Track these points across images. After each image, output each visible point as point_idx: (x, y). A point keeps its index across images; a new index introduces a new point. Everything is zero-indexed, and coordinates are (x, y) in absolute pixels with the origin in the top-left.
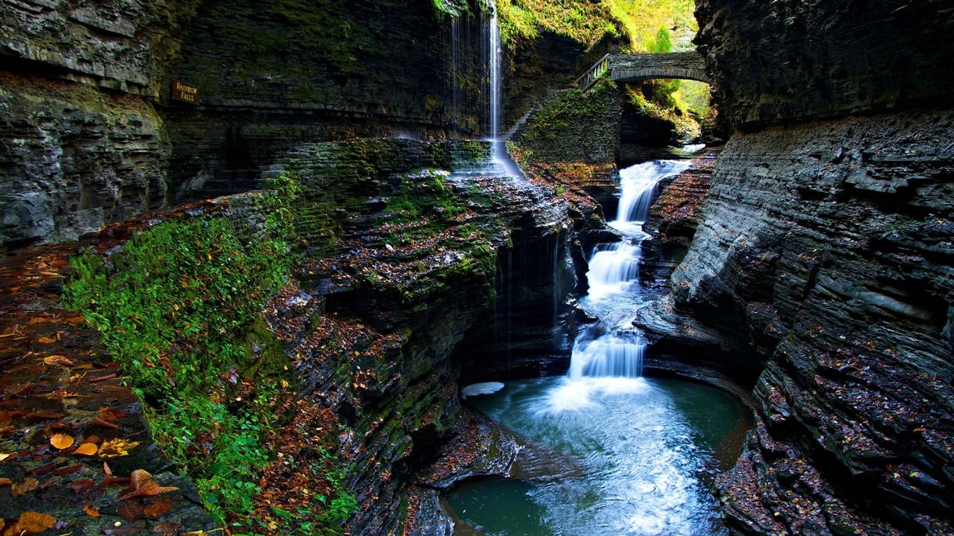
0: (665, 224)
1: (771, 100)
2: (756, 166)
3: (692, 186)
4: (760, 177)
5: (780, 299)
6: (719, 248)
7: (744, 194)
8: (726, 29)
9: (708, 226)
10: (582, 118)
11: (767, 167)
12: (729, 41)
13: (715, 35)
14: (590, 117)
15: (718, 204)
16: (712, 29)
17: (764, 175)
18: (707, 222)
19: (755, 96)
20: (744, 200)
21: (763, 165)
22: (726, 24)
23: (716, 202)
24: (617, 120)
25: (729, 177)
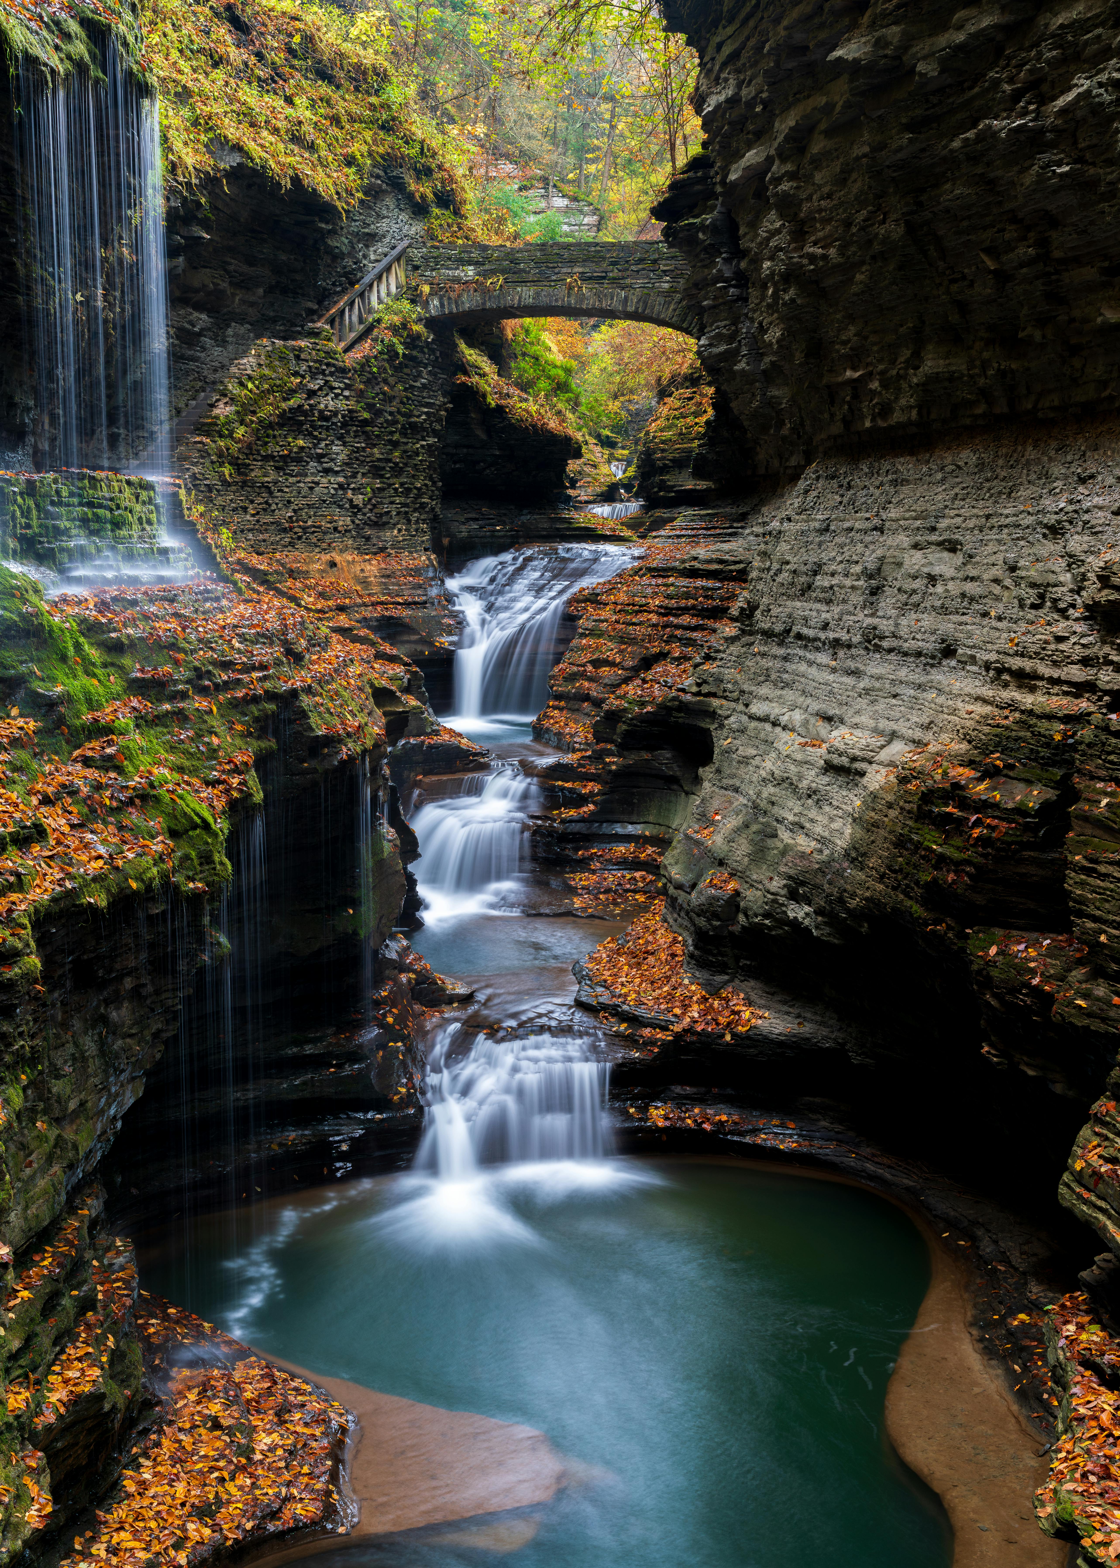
0: (613, 717)
1: (959, 365)
2: (916, 546)
3: (667, 611)
4: (932, 579)
5: (1095, 919)
6: (825, 779)
7: (885, 626)
8: (817, 163)
9: (765, 719)
10: (344, 425)
11: (953, 550)
12: (829, 196)
13: (777, 181)
14: (365, 422)
15: (786, 659)
16: (769, 160)
17: (949, 572)
18: (757, 708)
19: (906, 353)
20: (885, 644)
21: (939, 544)
22: (817, 146)
23: (781, 652)
24: (435, 433)
25: (822, 581)
